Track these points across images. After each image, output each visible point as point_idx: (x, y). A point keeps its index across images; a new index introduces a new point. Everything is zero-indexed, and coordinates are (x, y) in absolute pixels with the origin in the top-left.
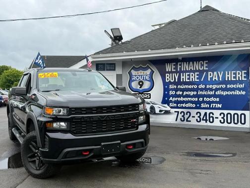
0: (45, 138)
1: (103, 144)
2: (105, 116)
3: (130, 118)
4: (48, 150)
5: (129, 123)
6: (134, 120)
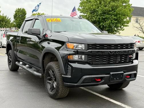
0: (68, 67)
1: (111, 73)
2: (113, 51)
3: (128, 54)
4: (70, 77)
5: (128, 58)
6: (131, 56)
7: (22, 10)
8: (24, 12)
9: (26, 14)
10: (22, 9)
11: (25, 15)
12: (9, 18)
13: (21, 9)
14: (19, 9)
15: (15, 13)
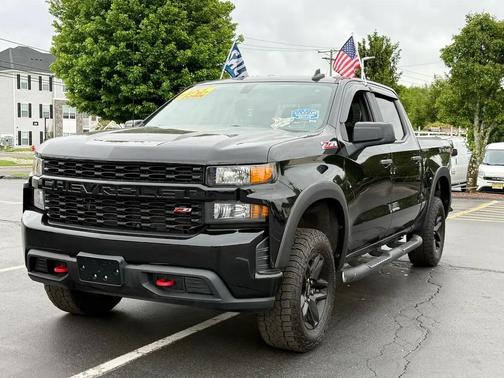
2: (95, 185)
6: (185, 210)
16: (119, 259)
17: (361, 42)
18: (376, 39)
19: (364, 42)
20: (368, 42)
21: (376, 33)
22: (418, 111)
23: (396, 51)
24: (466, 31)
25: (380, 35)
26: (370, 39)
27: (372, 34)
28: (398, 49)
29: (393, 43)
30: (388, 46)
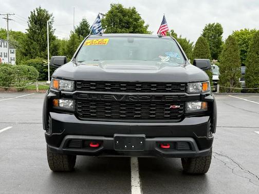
2: (123, 95)
3: (168, 102)
5: (167, 110)
6: (176, 107)
7: (216, 26)
8: (218, 30)
9: (221, 33)
10: (215, 24)
11: (219, 36)
12: (190, 43)
13: (213, 24)
14: (209, 25)
15: (202, 33)
16: (144, 136)
17: (33, 11)
18: (41, 10)
19: (34, 12)
20: (36, 12)
21: (40, 7)
22: (64, 49)
23: (51, 18)
24: (111, 12)
25: (42, 8)
26: (37, 10)
27: (38, 8)
28: (52, 17)
29: (50, 13)
30: (48, 15)
